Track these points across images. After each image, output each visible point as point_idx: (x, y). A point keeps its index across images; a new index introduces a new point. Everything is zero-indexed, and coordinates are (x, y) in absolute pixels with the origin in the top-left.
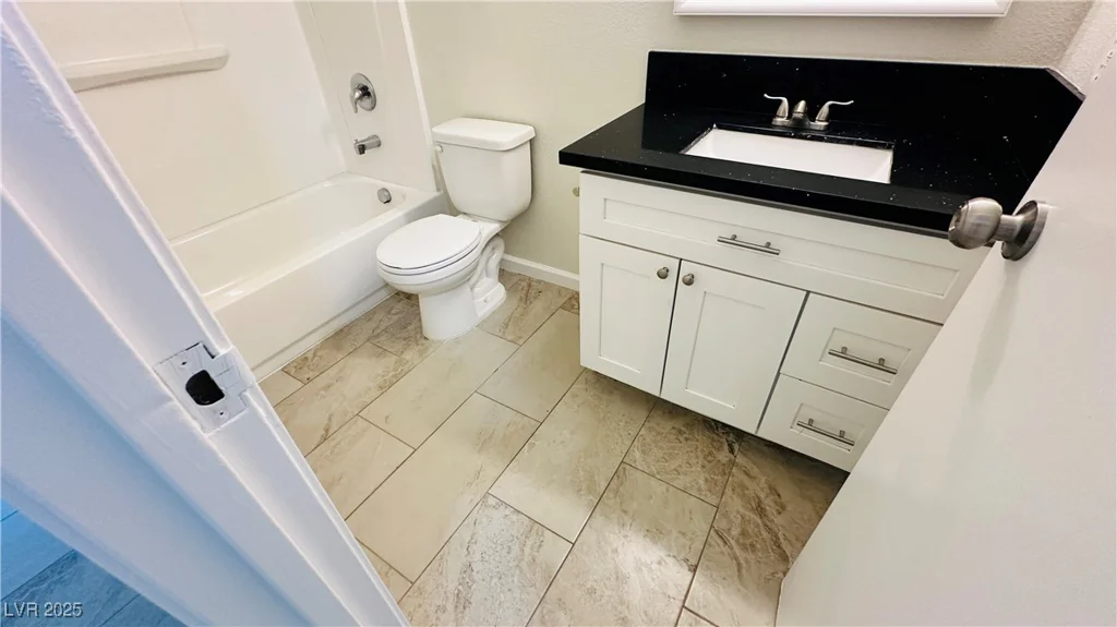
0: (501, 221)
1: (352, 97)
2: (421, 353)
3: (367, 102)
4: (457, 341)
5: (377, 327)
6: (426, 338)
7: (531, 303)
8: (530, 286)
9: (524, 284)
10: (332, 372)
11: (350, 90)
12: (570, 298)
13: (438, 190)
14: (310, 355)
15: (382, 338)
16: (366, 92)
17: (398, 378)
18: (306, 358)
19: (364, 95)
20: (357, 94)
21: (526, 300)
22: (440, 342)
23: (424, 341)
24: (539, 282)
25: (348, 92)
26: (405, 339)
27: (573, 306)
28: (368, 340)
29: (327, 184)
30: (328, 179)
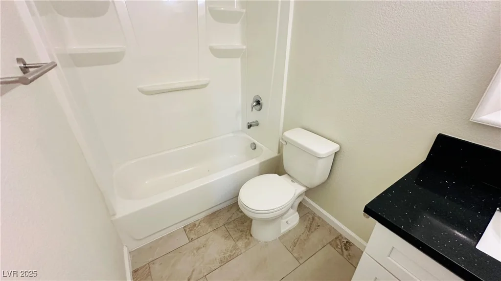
0: (307, 187)
1: (252, 104)
2: (247, 245)
3: (258, 107)
4: (266, 244)
5: (231, 218)
6: (251, 235)
7: (312, 232)
8: (313, 219)
9: (311, 216)
10: (203, 239)
11: (252, 101)
12: (336, 238)
13: (279, 152)
14: (197, 223)
15: (231, 226)
16: (258, 103)
17: (231, 258)
18: (195, 224)
19: (257, 104)
20: (254, 104)
21: (309, 229)
22: (258, 241)
23: (250, 238)
24: (319, 218)
25: (251, 102)
26: (241, 231)
27: (338, 245)
28: (224, 225)
29: (231, 135)
30: (233, 132)
